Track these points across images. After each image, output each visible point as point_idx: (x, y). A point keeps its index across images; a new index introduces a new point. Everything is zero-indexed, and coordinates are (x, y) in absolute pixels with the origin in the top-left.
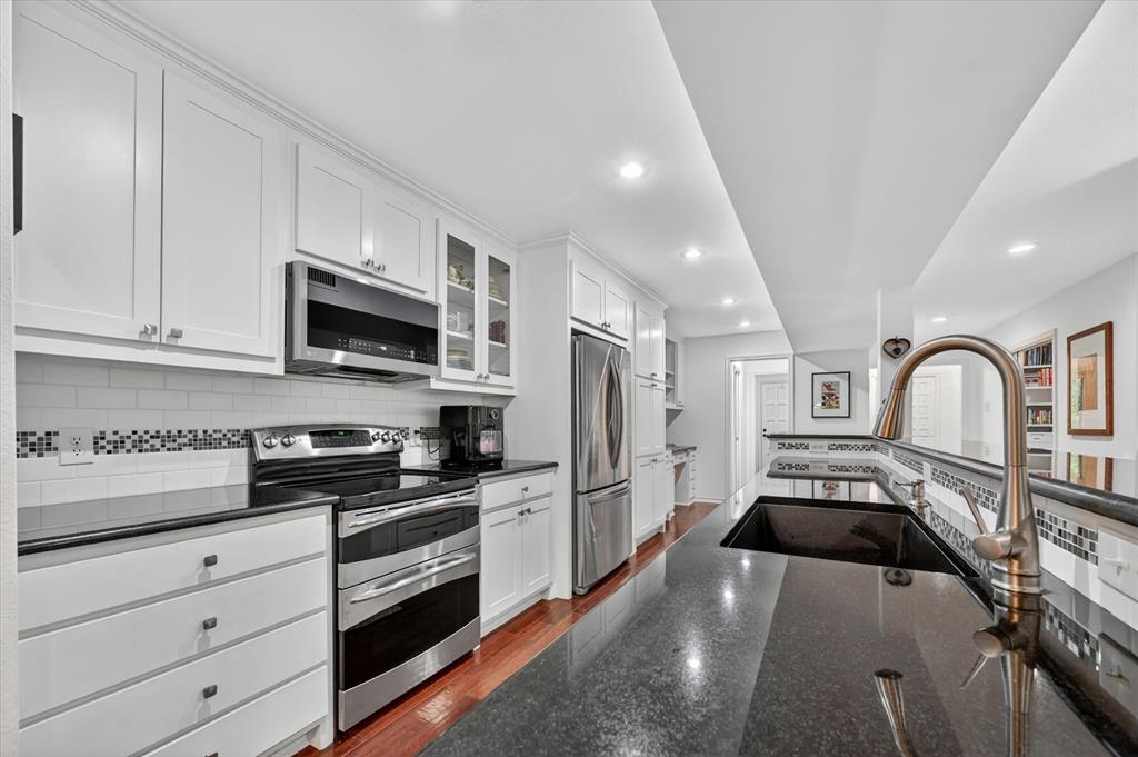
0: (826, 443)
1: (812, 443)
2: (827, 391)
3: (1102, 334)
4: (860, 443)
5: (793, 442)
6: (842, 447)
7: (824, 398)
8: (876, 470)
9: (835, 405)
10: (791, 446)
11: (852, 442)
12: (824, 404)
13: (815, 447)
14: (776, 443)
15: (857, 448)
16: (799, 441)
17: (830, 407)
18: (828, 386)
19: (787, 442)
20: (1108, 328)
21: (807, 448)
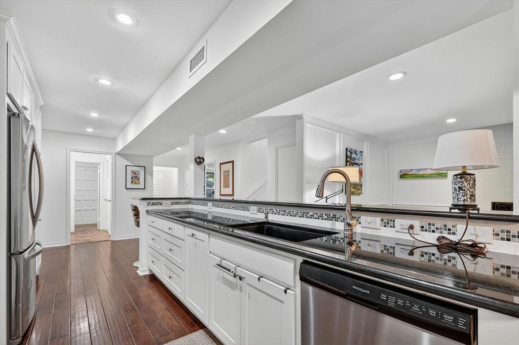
0: (170, 202)
1: (164, 202)
2: (134, 175)
3: (231, 164)
4: (184, 201)
5: (155, 201)
6: (177, 203)
7: (132, 179)
8: (189, 213)
9: (138, 182)
10: (154, 204)
11: (181, 201)
12: (132, 182)
13: (165, 204)
14: (146, 202)
15: (182, 203)
16: (158, 201)
17: (136, 183)
18: (134, 173)
19: (151, 201)
20: (233, 162)
21: (161, 204)
